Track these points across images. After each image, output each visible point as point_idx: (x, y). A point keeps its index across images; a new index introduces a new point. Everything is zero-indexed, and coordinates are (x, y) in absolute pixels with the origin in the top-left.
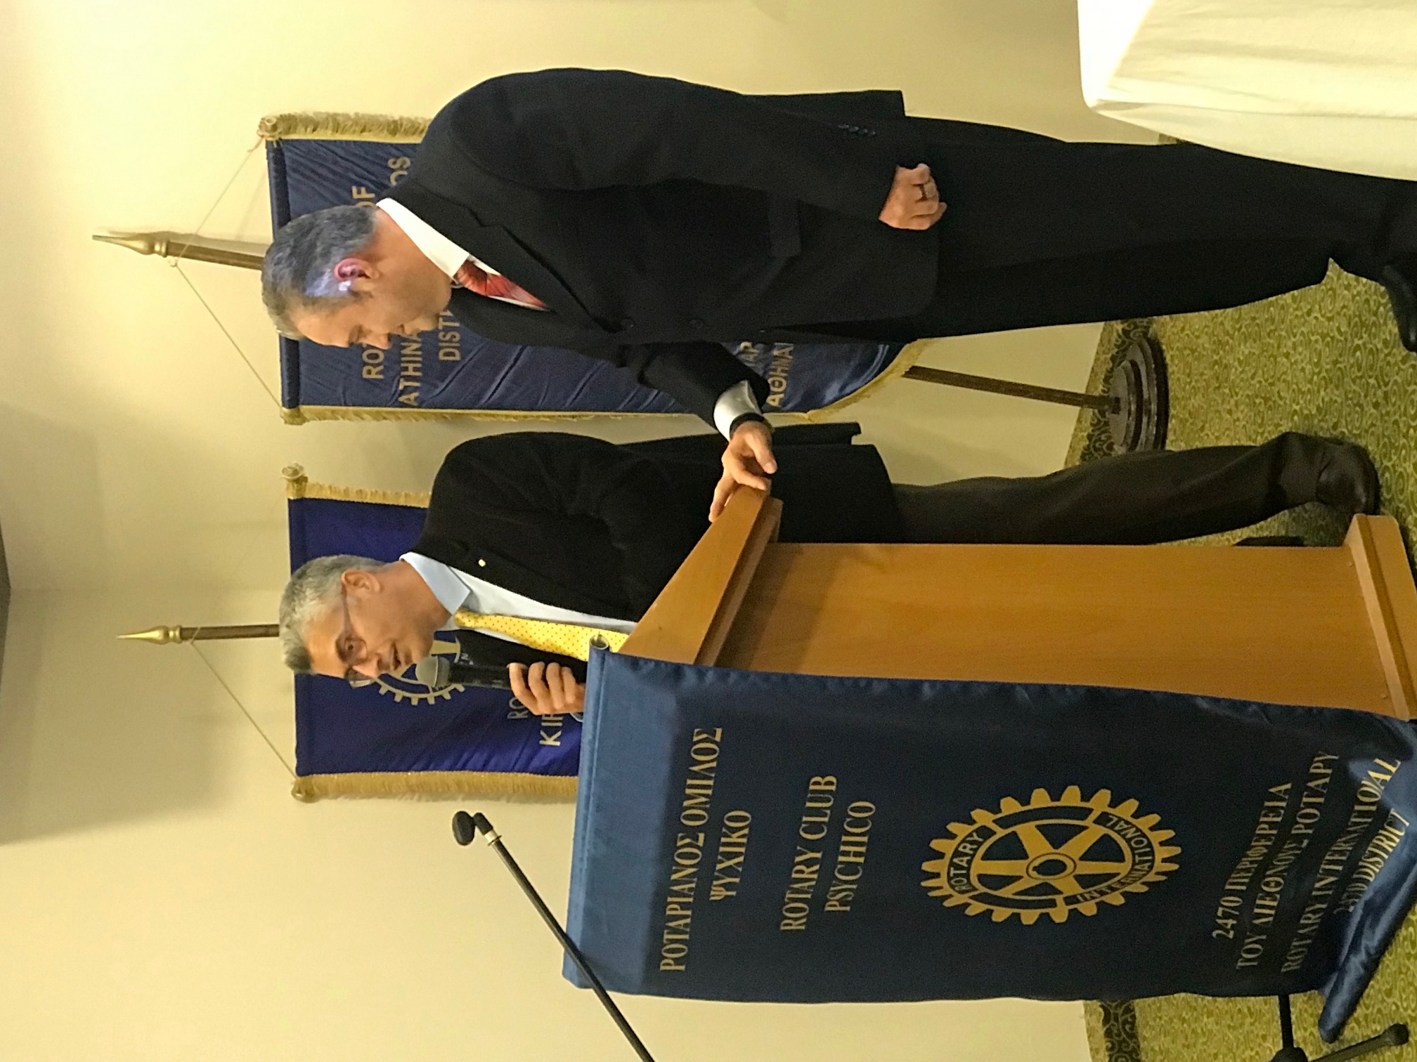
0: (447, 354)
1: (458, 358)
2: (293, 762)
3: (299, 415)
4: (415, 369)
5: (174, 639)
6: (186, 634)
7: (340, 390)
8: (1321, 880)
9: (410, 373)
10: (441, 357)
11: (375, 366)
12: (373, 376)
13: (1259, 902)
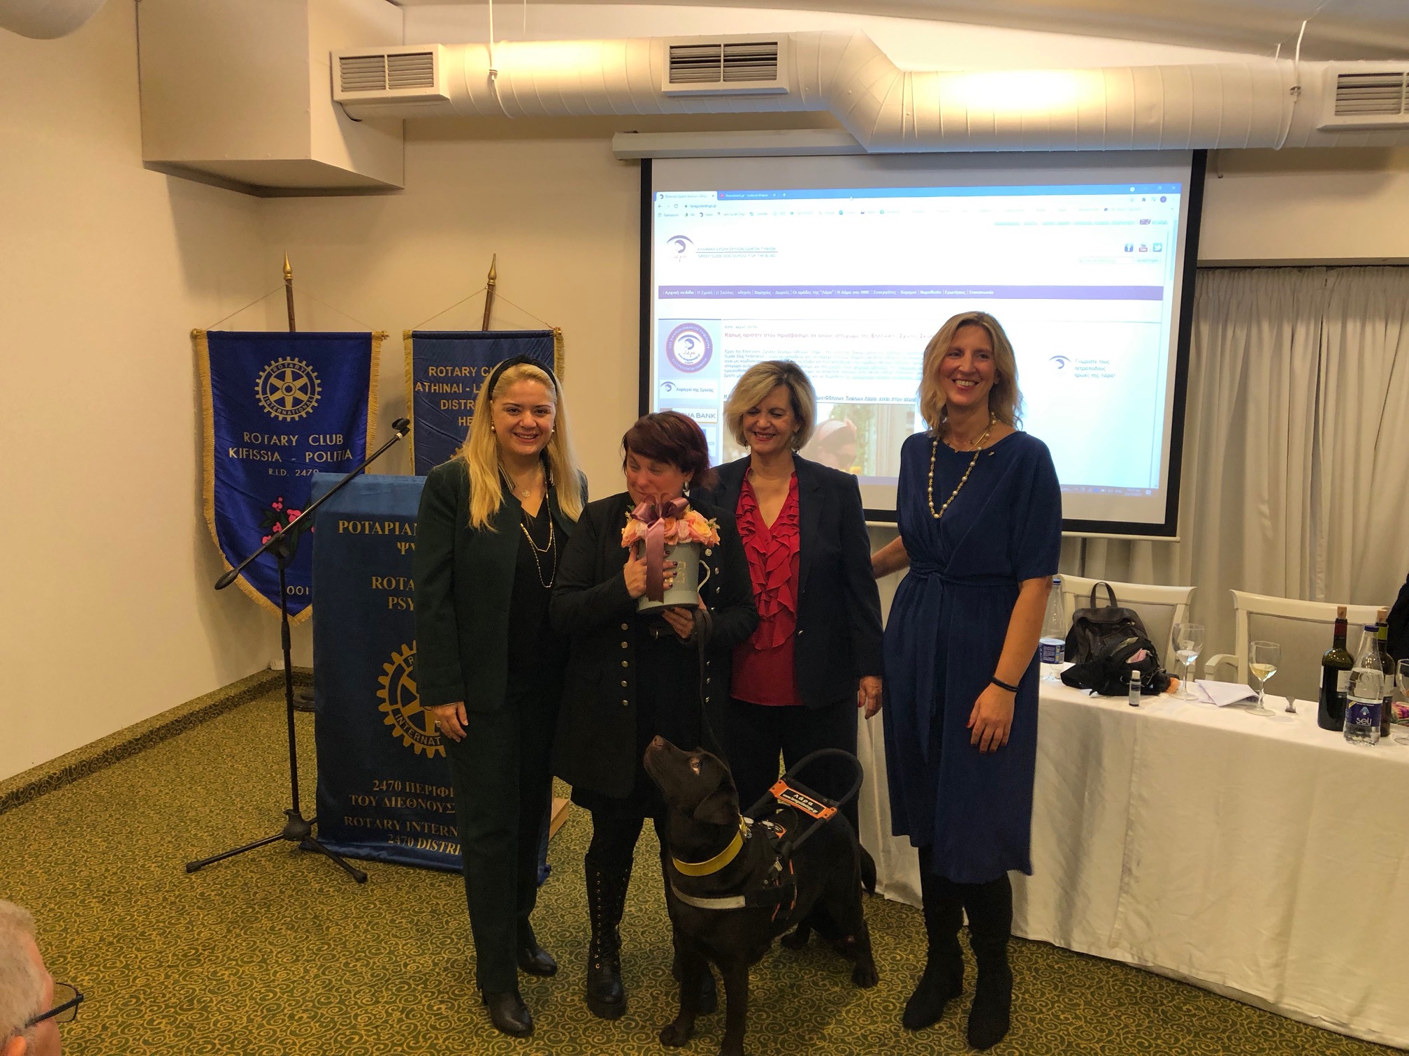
0: (444, 403)
1: (442, 408)
2: (215, 329)
3: (408, 338)
4: (435, 390)
5: (286, 276)
6: (289, 281)
7: (423, 357)
8: (418, 825)
9: (433, 388)
10: (442, 401)
11: (436, 372)
12: (431, 371)
13: (399, 799)
